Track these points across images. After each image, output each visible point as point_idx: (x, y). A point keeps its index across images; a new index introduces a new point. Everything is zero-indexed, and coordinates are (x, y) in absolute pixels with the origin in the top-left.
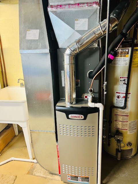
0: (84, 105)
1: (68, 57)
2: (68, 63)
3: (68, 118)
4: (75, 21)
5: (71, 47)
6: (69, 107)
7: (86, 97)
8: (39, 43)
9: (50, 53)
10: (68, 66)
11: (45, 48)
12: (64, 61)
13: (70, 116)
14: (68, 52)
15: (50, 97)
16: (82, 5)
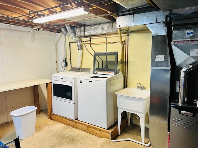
0: (193, 107)
1: (184, 73)
2: (183, 77)
3: (180, 113)
4: (191, 51)
5: (187, 67)
6: (181, 106)
7: (196, 102)
8: (163, 64)
9: (170, 70)
10: (183, 79)
11: (168, 66)
12: (180, 75)
13: (182, 112)
14: (184, 70)
15: (167, 97)
16: (196, 41)
